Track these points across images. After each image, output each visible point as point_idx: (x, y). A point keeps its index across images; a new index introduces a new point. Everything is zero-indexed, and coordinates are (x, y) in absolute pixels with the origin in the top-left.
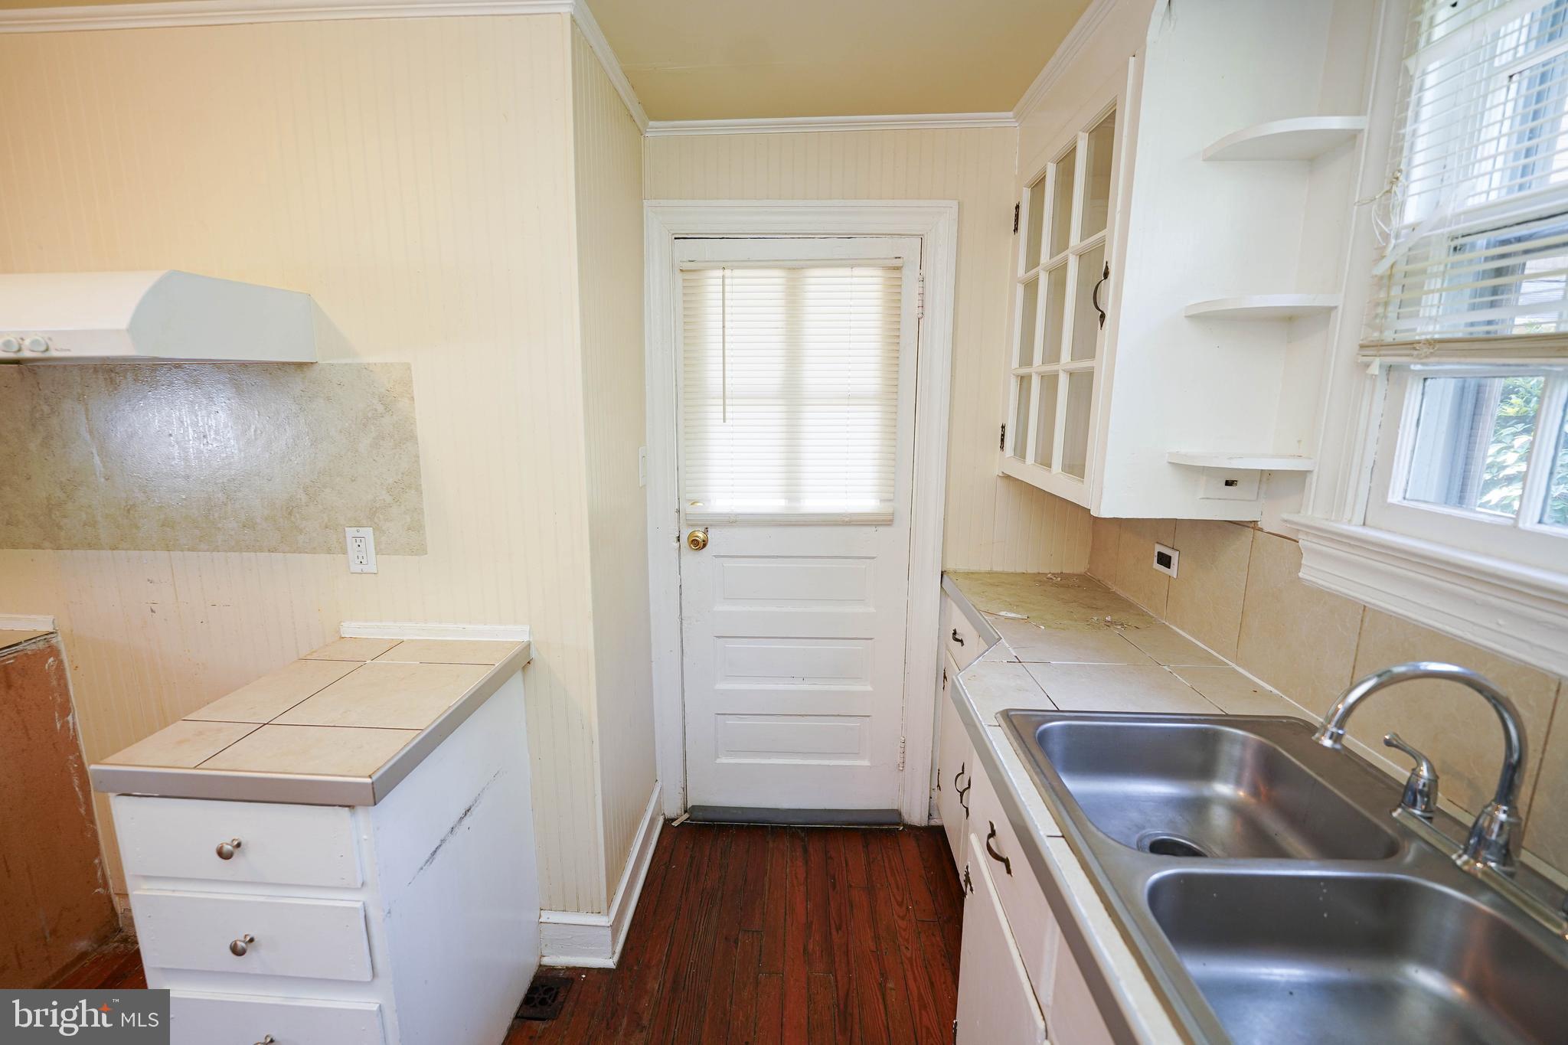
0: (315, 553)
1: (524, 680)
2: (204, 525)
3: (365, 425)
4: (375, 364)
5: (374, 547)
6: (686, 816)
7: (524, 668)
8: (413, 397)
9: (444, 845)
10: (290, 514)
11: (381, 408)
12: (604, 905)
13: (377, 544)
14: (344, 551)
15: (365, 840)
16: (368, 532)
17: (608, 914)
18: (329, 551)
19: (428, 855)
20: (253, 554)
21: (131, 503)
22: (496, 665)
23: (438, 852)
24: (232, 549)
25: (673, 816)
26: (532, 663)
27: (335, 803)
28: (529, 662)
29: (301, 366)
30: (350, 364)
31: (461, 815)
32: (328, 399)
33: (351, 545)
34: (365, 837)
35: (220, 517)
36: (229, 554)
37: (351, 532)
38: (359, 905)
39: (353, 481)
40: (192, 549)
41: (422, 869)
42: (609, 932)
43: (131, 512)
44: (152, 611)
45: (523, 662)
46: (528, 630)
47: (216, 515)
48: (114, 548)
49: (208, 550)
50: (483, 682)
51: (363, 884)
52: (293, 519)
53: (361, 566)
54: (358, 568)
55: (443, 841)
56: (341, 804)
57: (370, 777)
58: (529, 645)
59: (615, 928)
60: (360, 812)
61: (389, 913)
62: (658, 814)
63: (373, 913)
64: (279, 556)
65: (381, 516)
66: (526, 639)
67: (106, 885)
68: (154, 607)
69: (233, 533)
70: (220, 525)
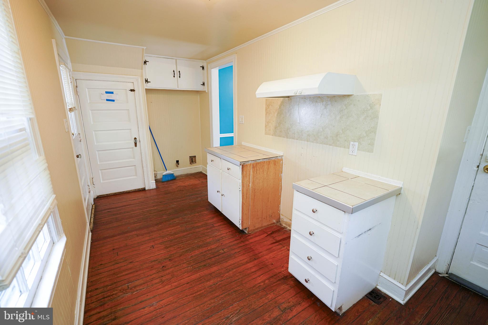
0: (340, 147)
1: (396, 199)
2: (316, 137)
3: (363, 113)
4: (371, 95)
5: (357, 148)
6: (447, 275)
7: (397, 195)
8: (380, 105)
9: (362, 235)
10: (337, 136)
11: (369, 108)
12: (405, 283)
13: (358, 147)
14: (349, 148)
15: (346, 222)
16: (357, 144)
17: (406, 286)
18: (345, 147)
19: (358, 235)
20: (325, 145)
21: (302, 129)
22: (390, 191)
23: (360, 236)
24: (321, 143)
25: (440, 272)
26: (400, 194)
27: (341, 209)
28: (399, 194)
29: (349, 96)
30: (363, 95)
31: (368, 229)
32: (354, 105)
33: (351, 146)
34: (346, 221)
35: (320, 135)
36: (320, 144)
37: (352, 143)
38: (340, 237)
39: (356, 129)
40: (312, 142)
41: (356, 237)
42: (404, 292)
43: (302, 132)
44: (301, 155)
45: (397, 193)
46: (402, 183)
47: (319, 135)
48: (297, 139)
49: (316, 143)
50: (382, 195)
51: (342, 233)
52: (337, 138)
53: (352, 153)
54: (351, 153)
55: (362, 234)
56: (343, 210)
57: (352, 206)
58: (401, 188)
59: (407, 292)
60: (347, 214)
61: (346, 243)
62: (433, 268)
63: (342, 241)
64: (332, 147)
65: (361, 140)
66: (401, 186)
67: (280, 211)
68: (302, 154)
69: (322, 139)
70: (320, 137)
